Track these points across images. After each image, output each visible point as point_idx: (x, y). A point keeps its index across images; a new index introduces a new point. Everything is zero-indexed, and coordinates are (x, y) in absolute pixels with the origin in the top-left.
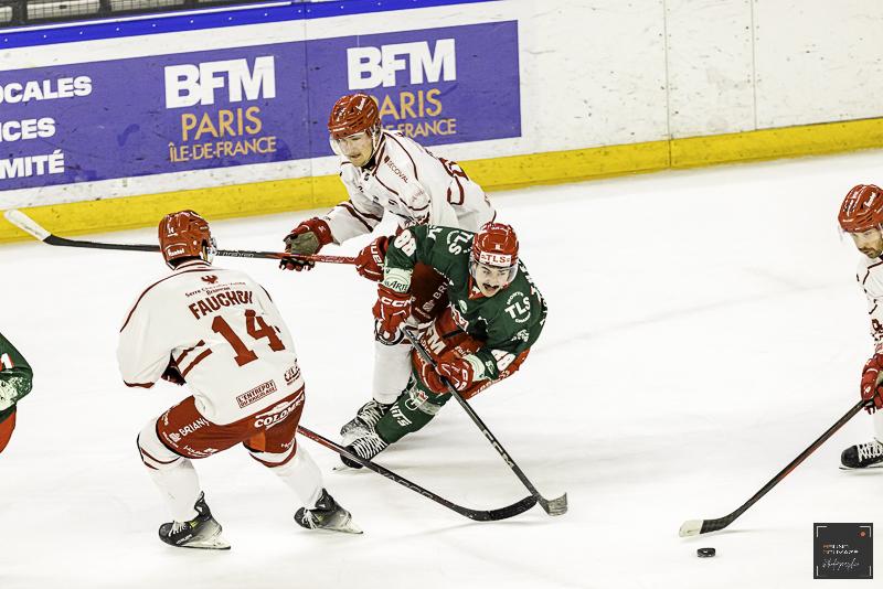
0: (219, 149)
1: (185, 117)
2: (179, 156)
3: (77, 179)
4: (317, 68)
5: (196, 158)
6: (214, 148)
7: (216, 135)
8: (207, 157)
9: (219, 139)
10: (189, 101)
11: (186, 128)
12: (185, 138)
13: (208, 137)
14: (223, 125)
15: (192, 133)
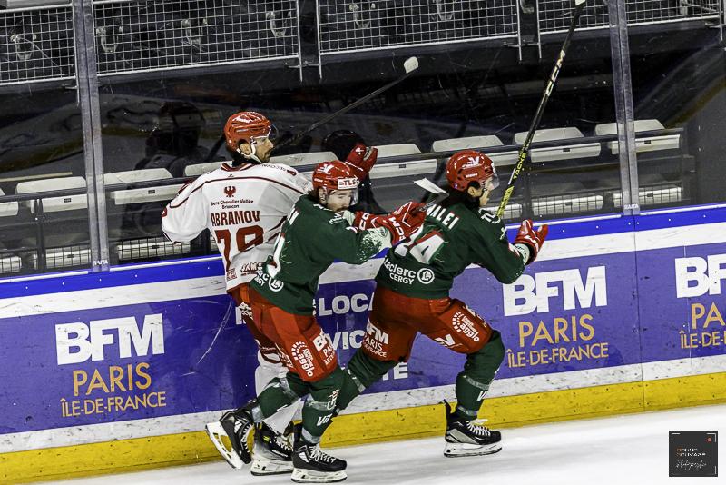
0: (554, 355)
1: (522, 324)
2: (516, 362)
3: (420, 384)
4: (647, 278)
5: (532, 364)
6: (550, 354)
7: (551, 341)
8: (543, 362)
9: (555, 345)
10: (526, 309)
11: (522, 335)
12: (522, 345)
13: (544, 344)
14: (558, 332)
15: (528, 340)
